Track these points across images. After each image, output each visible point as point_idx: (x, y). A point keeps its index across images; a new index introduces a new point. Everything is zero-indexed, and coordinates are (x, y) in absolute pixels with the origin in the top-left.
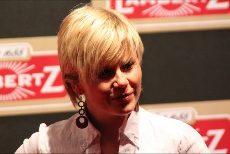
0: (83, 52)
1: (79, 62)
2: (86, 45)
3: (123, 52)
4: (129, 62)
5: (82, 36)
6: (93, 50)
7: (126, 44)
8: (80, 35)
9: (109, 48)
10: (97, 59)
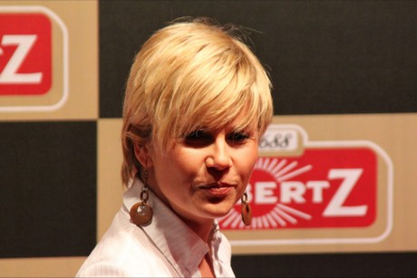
0: (172, 92)
1: (160, 107)
2: (179, 81)
3: (238, 110)
4: (243, 131)
5: (178, 65)
6: (189, 92)
7: (246, 98)
8: (174, 63)
9: (217, 97)
10: (192, 109)
